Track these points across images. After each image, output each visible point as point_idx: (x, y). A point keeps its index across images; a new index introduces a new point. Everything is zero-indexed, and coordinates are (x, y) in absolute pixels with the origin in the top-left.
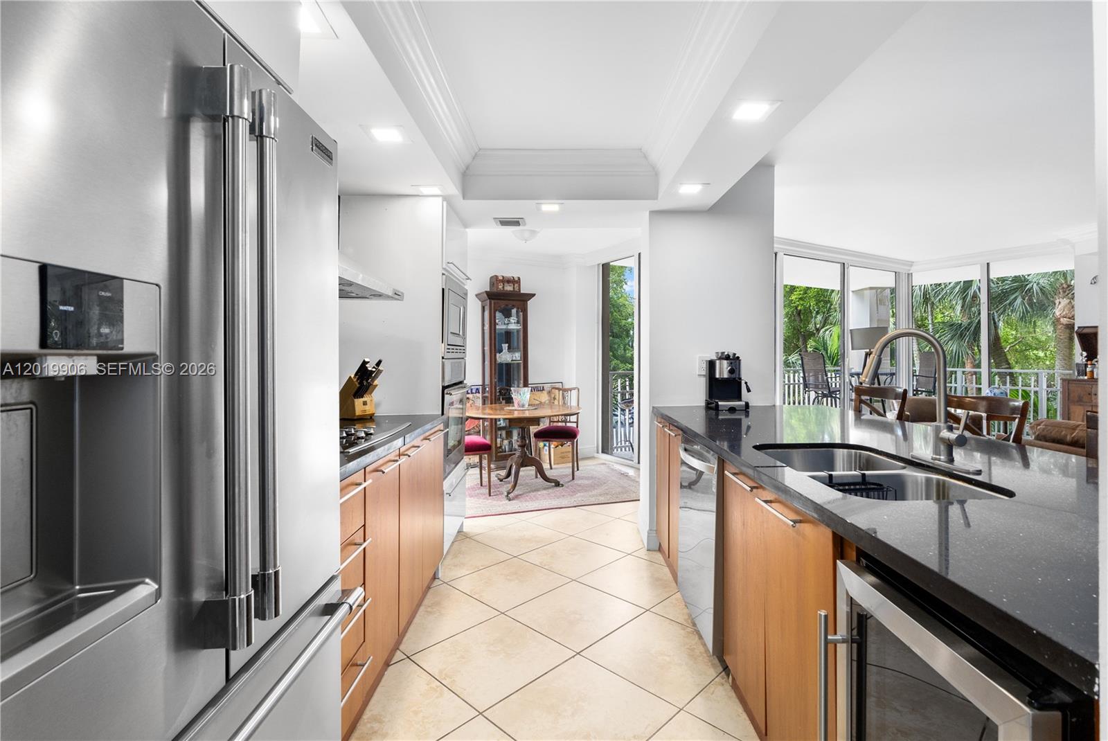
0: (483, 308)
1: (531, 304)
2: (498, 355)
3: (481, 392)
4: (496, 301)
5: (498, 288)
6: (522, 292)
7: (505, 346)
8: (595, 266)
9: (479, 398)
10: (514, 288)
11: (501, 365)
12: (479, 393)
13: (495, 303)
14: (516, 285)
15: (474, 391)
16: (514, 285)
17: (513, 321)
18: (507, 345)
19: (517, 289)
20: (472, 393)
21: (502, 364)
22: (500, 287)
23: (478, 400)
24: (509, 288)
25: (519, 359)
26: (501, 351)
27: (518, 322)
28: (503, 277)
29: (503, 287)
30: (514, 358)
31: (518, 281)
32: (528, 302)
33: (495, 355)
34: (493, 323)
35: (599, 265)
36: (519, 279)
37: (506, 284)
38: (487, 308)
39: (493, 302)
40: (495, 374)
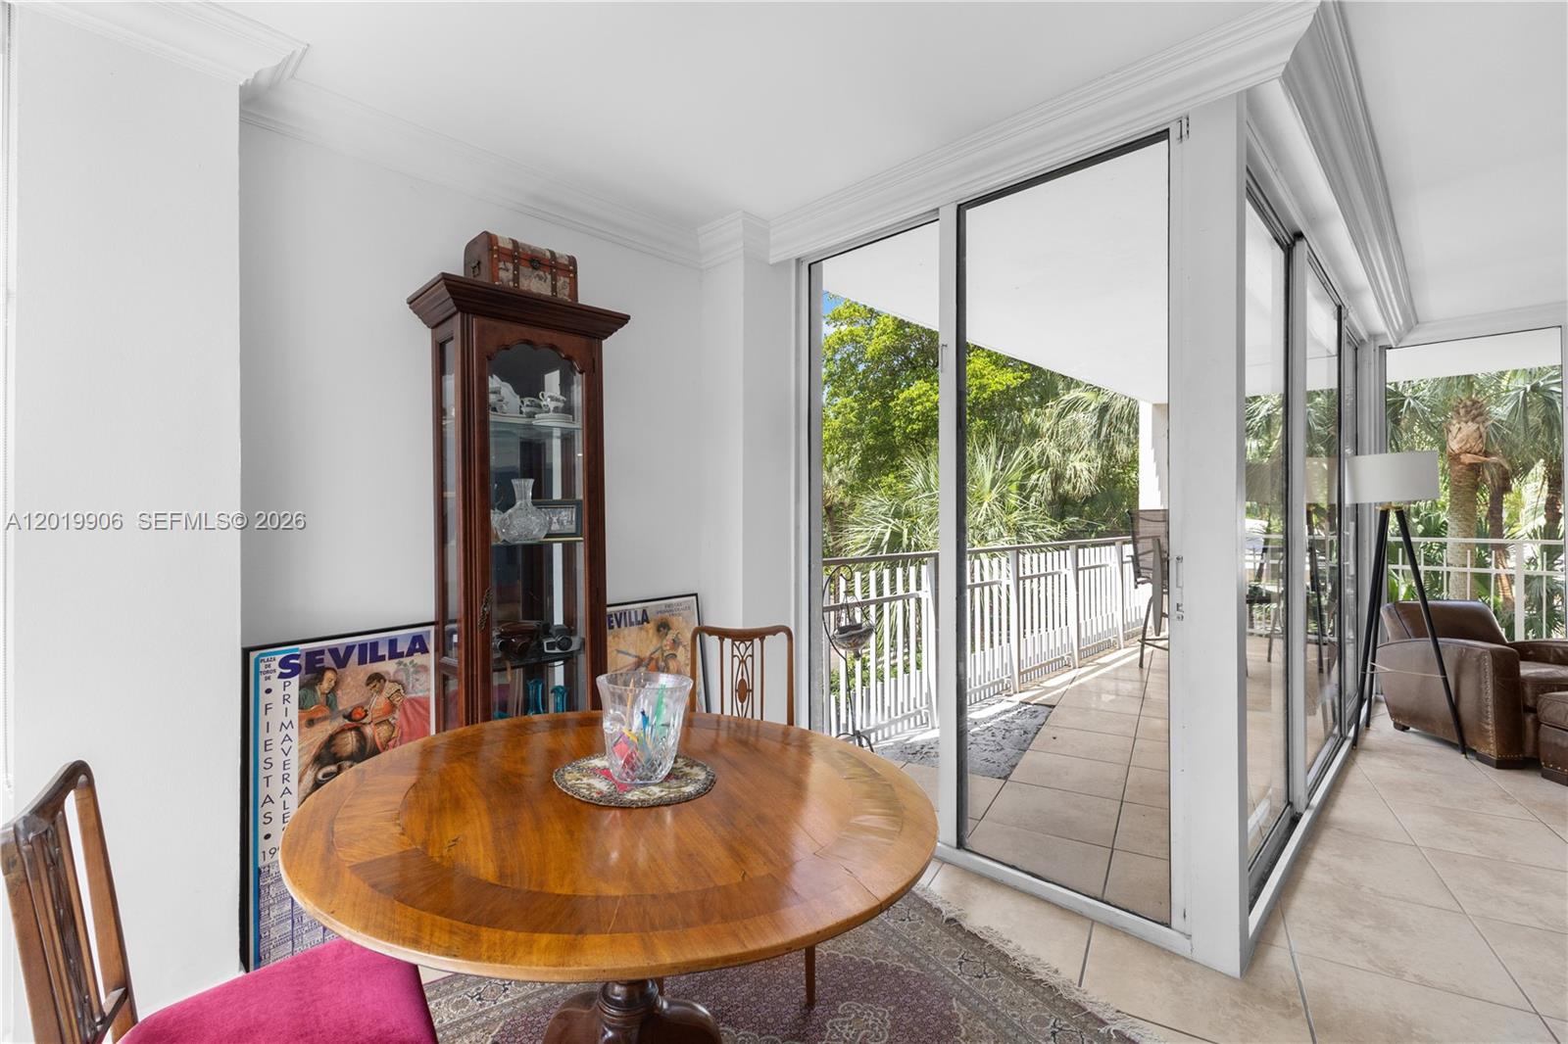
0: (440, 350)
1: (612, 347)
2: (496, 517)
3: (432, 647)
4: (486, 322)
5: (495, 277)
6: (581, 301)
7: (524, 487)
8: (789, 260)
9: (425, 669)
10: (554, 288)
11: (510, 549)
12: (425, 650)
13: (482, 331)
14: (562, 280)
15: (403, 647)
16: (554, 279)
17: (552, 405)
18: (531, 481)
19: (564, 294)
20: (394, 654)
21: (515, 547)
22: (502, 274)
23: (422, 677)
24: (536, 285)
25: (572, 528)
26: (508, 503)
27: (568, 409)
28: (515, 243)
29: (516, 279)
30: (555, 527)
31: (569, 268)
32: (604, 342)
33: (486, 519)
34: (476, 408)
35: (798, 260)
36: (573, 261)
37: (525, 270)
38: (453, 352)
39: (475, 322)
40: (485, 585)
